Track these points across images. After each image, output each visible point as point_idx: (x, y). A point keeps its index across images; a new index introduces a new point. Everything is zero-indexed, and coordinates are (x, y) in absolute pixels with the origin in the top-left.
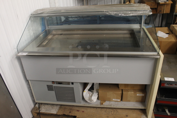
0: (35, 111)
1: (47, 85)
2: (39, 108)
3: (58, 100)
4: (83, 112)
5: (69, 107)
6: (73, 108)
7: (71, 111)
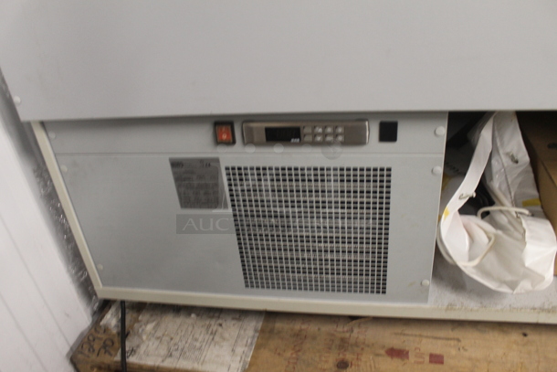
0: (93, 357)
1: (176, 164)
2: (124, 334)
3: (254, 276)
4: (436, 359)
5: (327, 328)
6: (359, 333)
7: (349, 357)
